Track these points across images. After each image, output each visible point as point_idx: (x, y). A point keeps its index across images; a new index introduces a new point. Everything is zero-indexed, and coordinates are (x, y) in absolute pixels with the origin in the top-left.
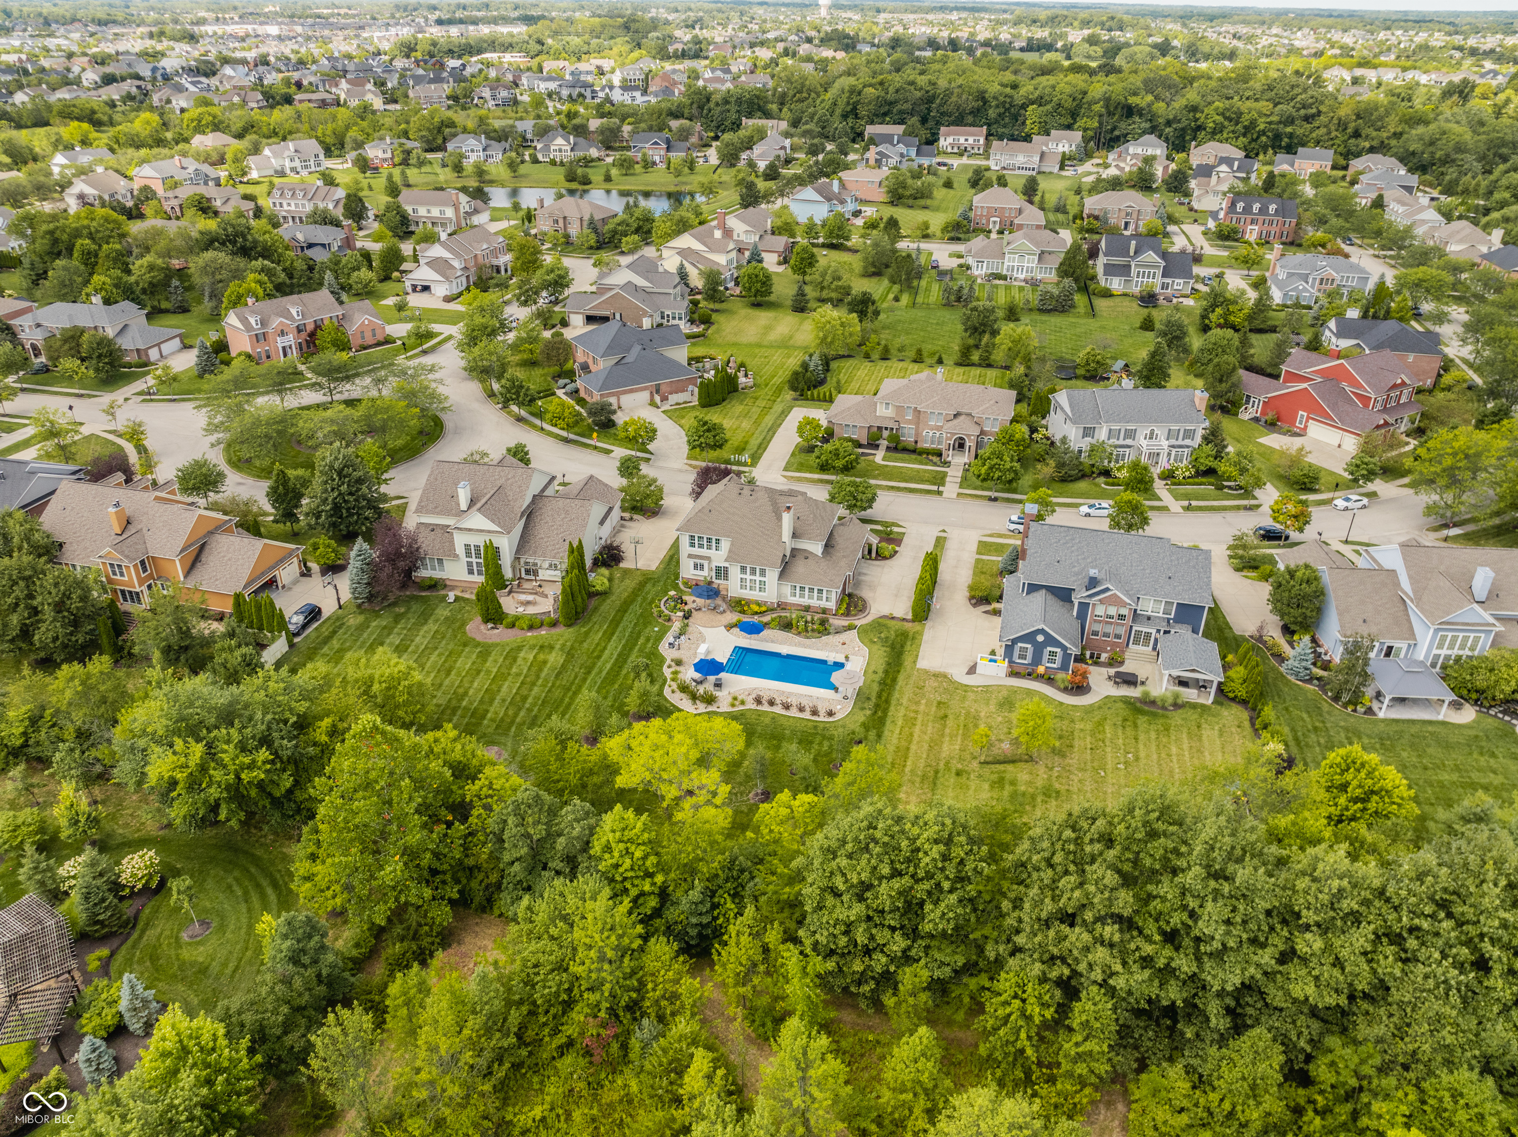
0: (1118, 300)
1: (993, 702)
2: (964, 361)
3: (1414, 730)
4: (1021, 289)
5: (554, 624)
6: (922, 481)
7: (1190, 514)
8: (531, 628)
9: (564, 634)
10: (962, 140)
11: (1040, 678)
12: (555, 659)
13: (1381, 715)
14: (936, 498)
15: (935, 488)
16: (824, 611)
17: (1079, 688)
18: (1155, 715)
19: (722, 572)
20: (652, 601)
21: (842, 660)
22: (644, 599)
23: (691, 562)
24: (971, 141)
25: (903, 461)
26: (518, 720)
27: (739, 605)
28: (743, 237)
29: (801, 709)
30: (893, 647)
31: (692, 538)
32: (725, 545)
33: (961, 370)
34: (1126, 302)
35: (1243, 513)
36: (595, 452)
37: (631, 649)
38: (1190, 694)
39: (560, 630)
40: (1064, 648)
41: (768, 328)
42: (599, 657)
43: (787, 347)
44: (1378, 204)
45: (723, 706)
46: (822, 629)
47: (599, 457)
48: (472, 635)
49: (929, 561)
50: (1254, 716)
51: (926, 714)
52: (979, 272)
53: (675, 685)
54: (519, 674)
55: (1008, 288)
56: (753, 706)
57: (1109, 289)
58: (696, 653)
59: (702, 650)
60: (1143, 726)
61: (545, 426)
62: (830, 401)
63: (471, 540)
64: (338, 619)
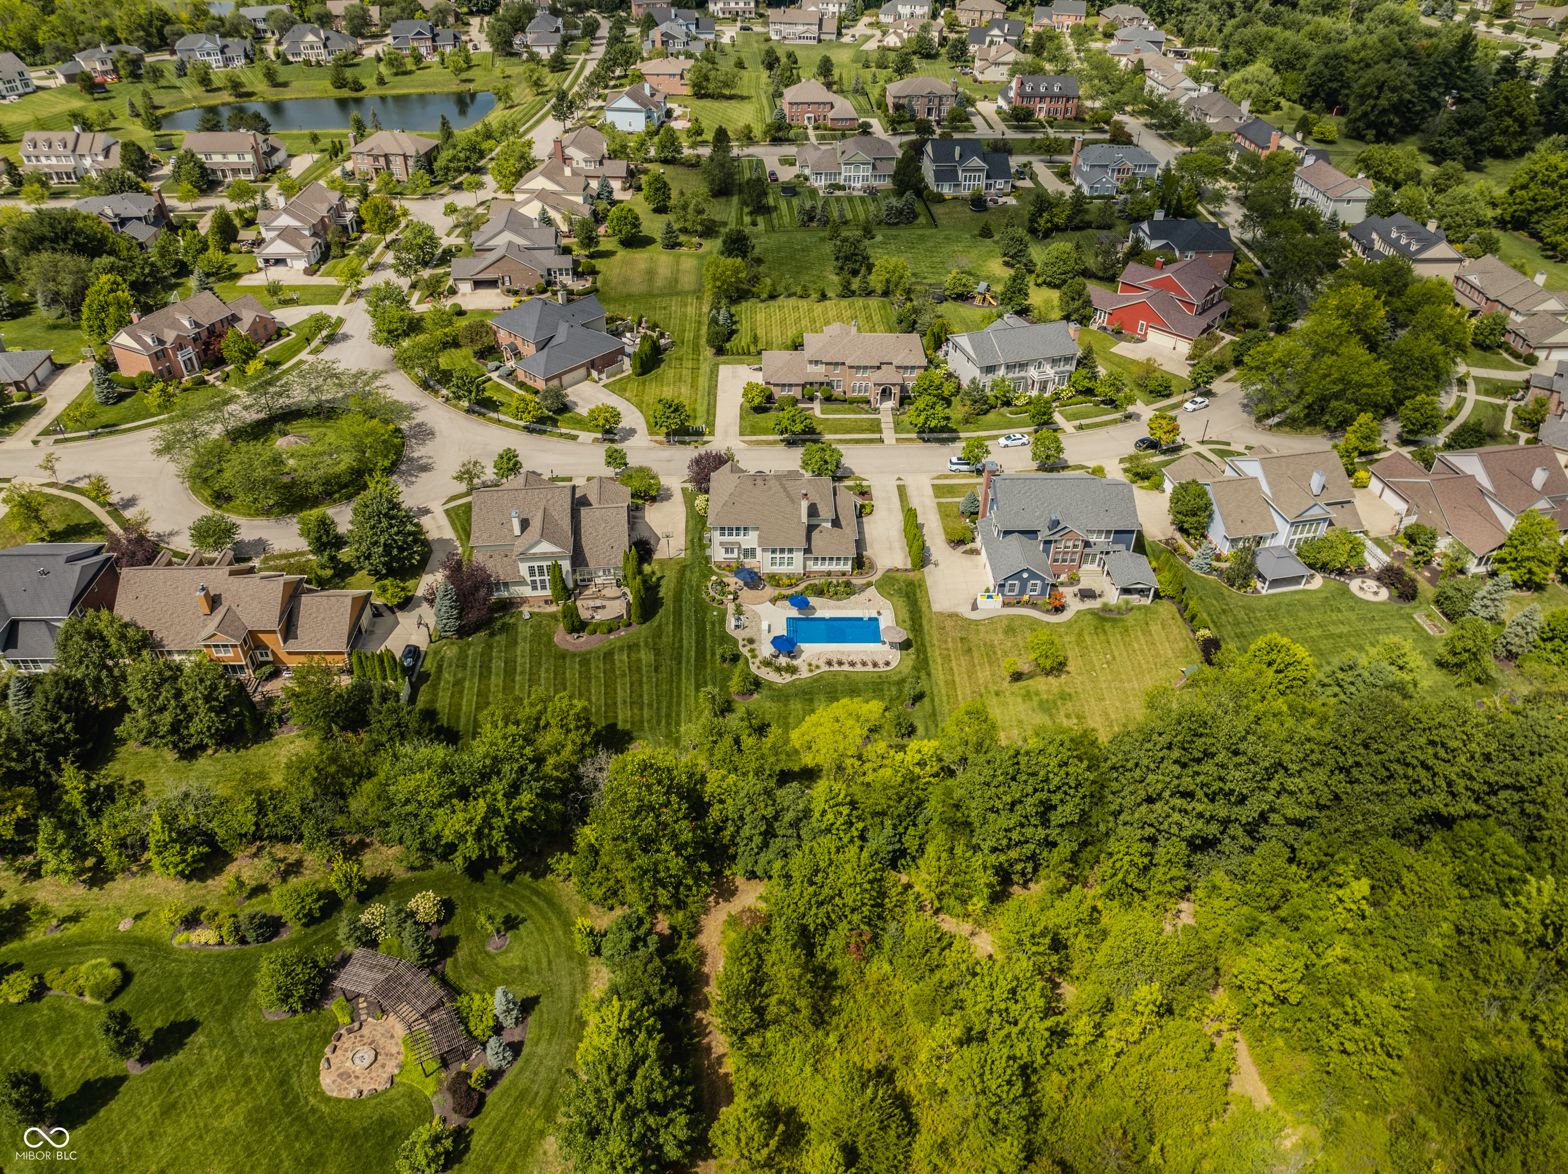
0: (951, 205)
1: (1000, 631)
2: (847, 293)
4: (862, 199)
5: (629, 624)
6: (862, 431)
7: (1081, 432)
8: (610, 631)
9: (641, 631)
10: (733, 4)
11: (1027, 604)
12: (646, 656)
13: (1264, 592)
14: (878, 446)
15: (877, 436)
16: (844, 574)
18: (1115, 620)
19: (750, 553)
20: (698, 589)
21: (875, 615)
22: (691, 587)
23: (723, 549)
24: (742, 4)
25: (839, 412)
26: (645, 716)
27: (775, 580)
28: (582, 164)
29: (864, 664)
30: (907, 596)
31: (722, 529)
32: (753, 532)
33: (844, 303)
34: (960, 207)
35: (1120, 425)
36: (562, 440)
37: (704, 636)
39: (635, 628)
40: (1043, 579)
42: (681, 647)
43: (678, 294)
44: (1140, 69)
45: (805, 674)
46: (849, 590)
47: (568, 445)
48: (564, 646)
49: (910, 515)
50: (1183, 608)
51: (956, 650)
52: (820, 183)
53: (757, 661)
54: (624, 675)
55: (850, 199)
56: (827, 668)
57: (941, 195)
58: (759, 630)
59: (765, 626)
60: (1110, 631)
61: (502, 417)
62: (750, 354)
63: (536, 562)
64: (436, 652)
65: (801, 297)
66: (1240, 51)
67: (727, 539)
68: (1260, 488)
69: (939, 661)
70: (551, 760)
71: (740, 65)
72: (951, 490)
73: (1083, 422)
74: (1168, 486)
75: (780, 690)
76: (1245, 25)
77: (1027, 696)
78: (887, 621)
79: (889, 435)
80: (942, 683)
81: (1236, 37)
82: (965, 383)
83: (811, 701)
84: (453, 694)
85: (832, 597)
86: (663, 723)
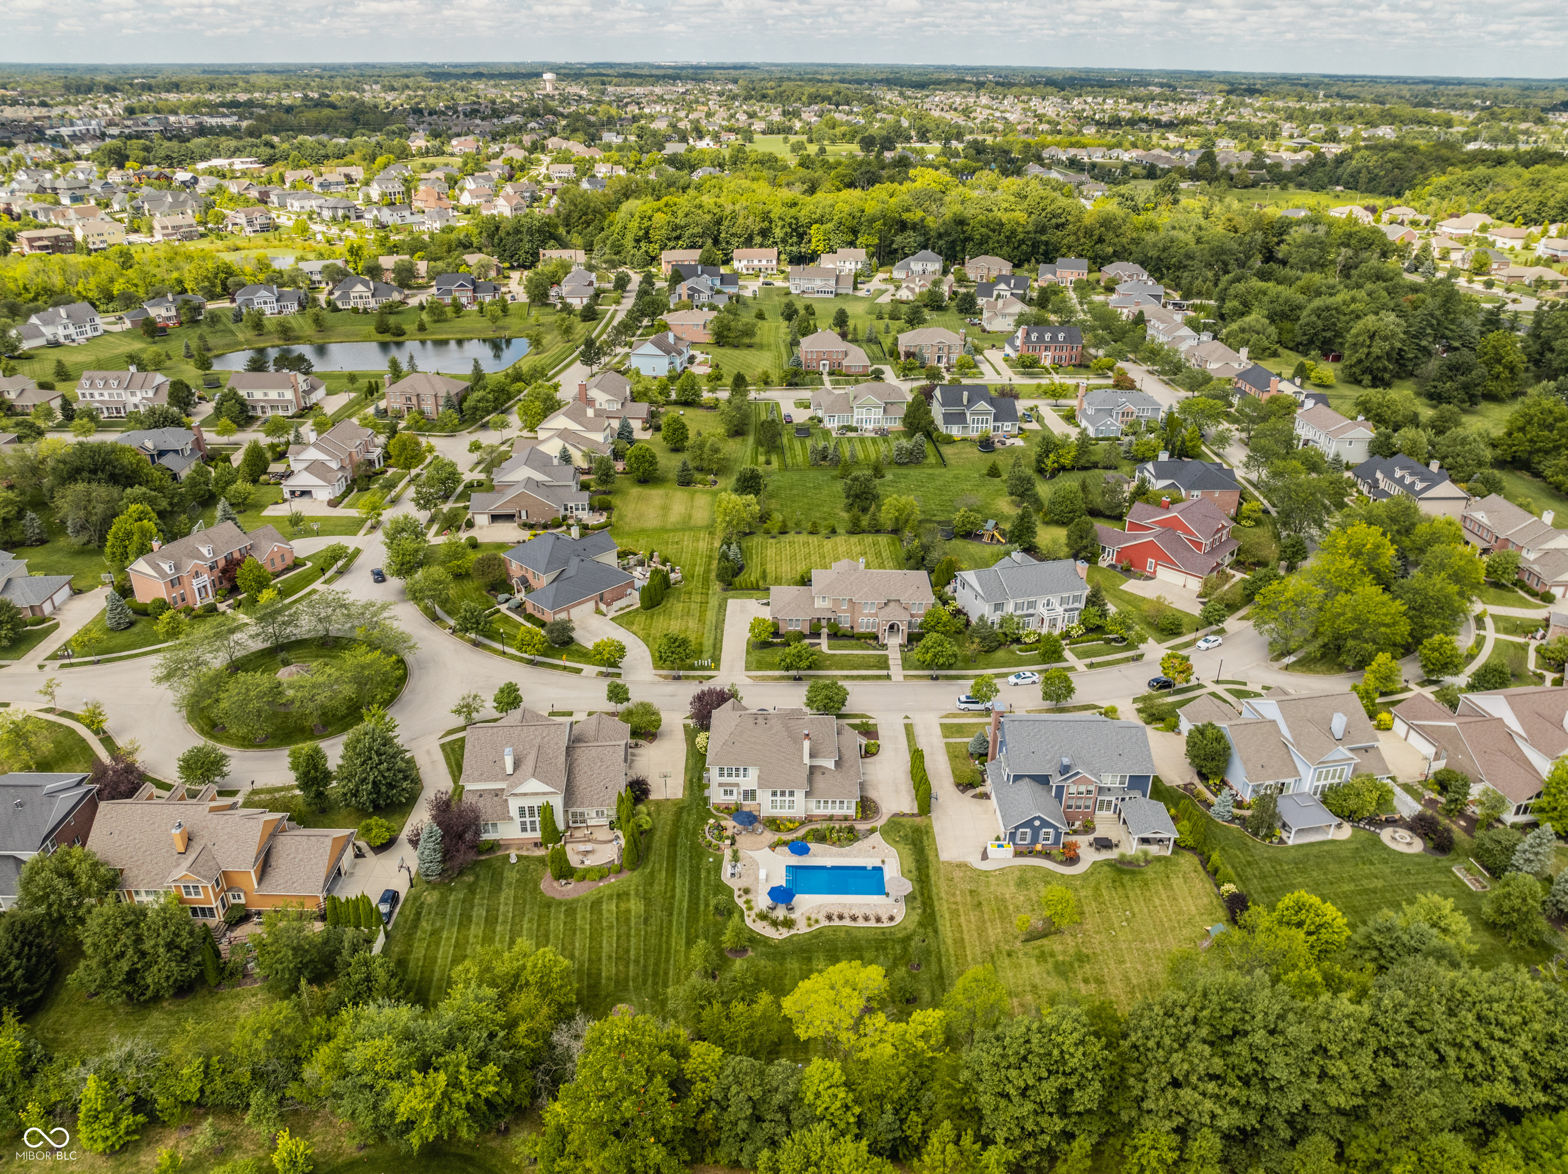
0: (960, 445)
1: (1011, 883)
2: (855, 529)
3: (1315, 850)
4: (874, 441)
5: (620, 870)
6: (869, 667)
7: (1093, 671)
8: (601, 878)
9: (631, 879)
10: (756, 262)
11: (1039, 854)
12: (635, 906)
13: (1290, 842)
14: (886, 682)
15: (884, 672)
16: (846, 818)
17: (1072, 860)
18: (1134, 873)
19: (750, 795)
20: (695, 833)
21: (879, 864)
22: (687, 830)
23: (722, 790)
24: (764, 262)
25: (846, 648)
26: (631, 974)
27: (774, 824)
28: (605, 406)
29: (866, 919)
30: (914, 843)
31: (721, 769)
32: (753, 773)
33: (854, 539)
34: (968, 448)
35: (1132, 664)
36: (565, 673)
37: (698, 885)
38: (1154, 850)
39: (626, 875)
40: (1056, 828)
41: (665, 509)
42: (673, 897)
43: (691, 529)
44: (1140, 320)
45: (802, 928)
46: (851, 836)
47: (572, 678)
48: (550, 894)
49: (917, 757)
50: (1205, 862)
51: (965, 904)
52: (831, 425)
53: (753, 914)
54: (611, 927)
55: (862, 440)
56: (827, 923)
57: (951, 436)
58: (757, 879)
59: (762, 874)
60: (1129, 885)
61: (507, 649)
62: (758, 589)
63: (526, 803)
64: (416, 899)
65: (811, 533)
66: (1236, 303)
67: (725, 779)
68: (1279, 732)
69: (947, 916)
70: (522, 1028)
71: (761, 316)
72: (959, 730)
73: (1094, 660)
74: (1185, 726)
75: (776, 947)
76: (1239, 280)
77: (1042, 957)
78: (892, 871)
79: (896, 670)
80: (950, 941)
81: (1231, 291)
82: (974, 620)
83: (809, 960)
84: (429, 946)
85: (834, 844)
86: (650, 982)
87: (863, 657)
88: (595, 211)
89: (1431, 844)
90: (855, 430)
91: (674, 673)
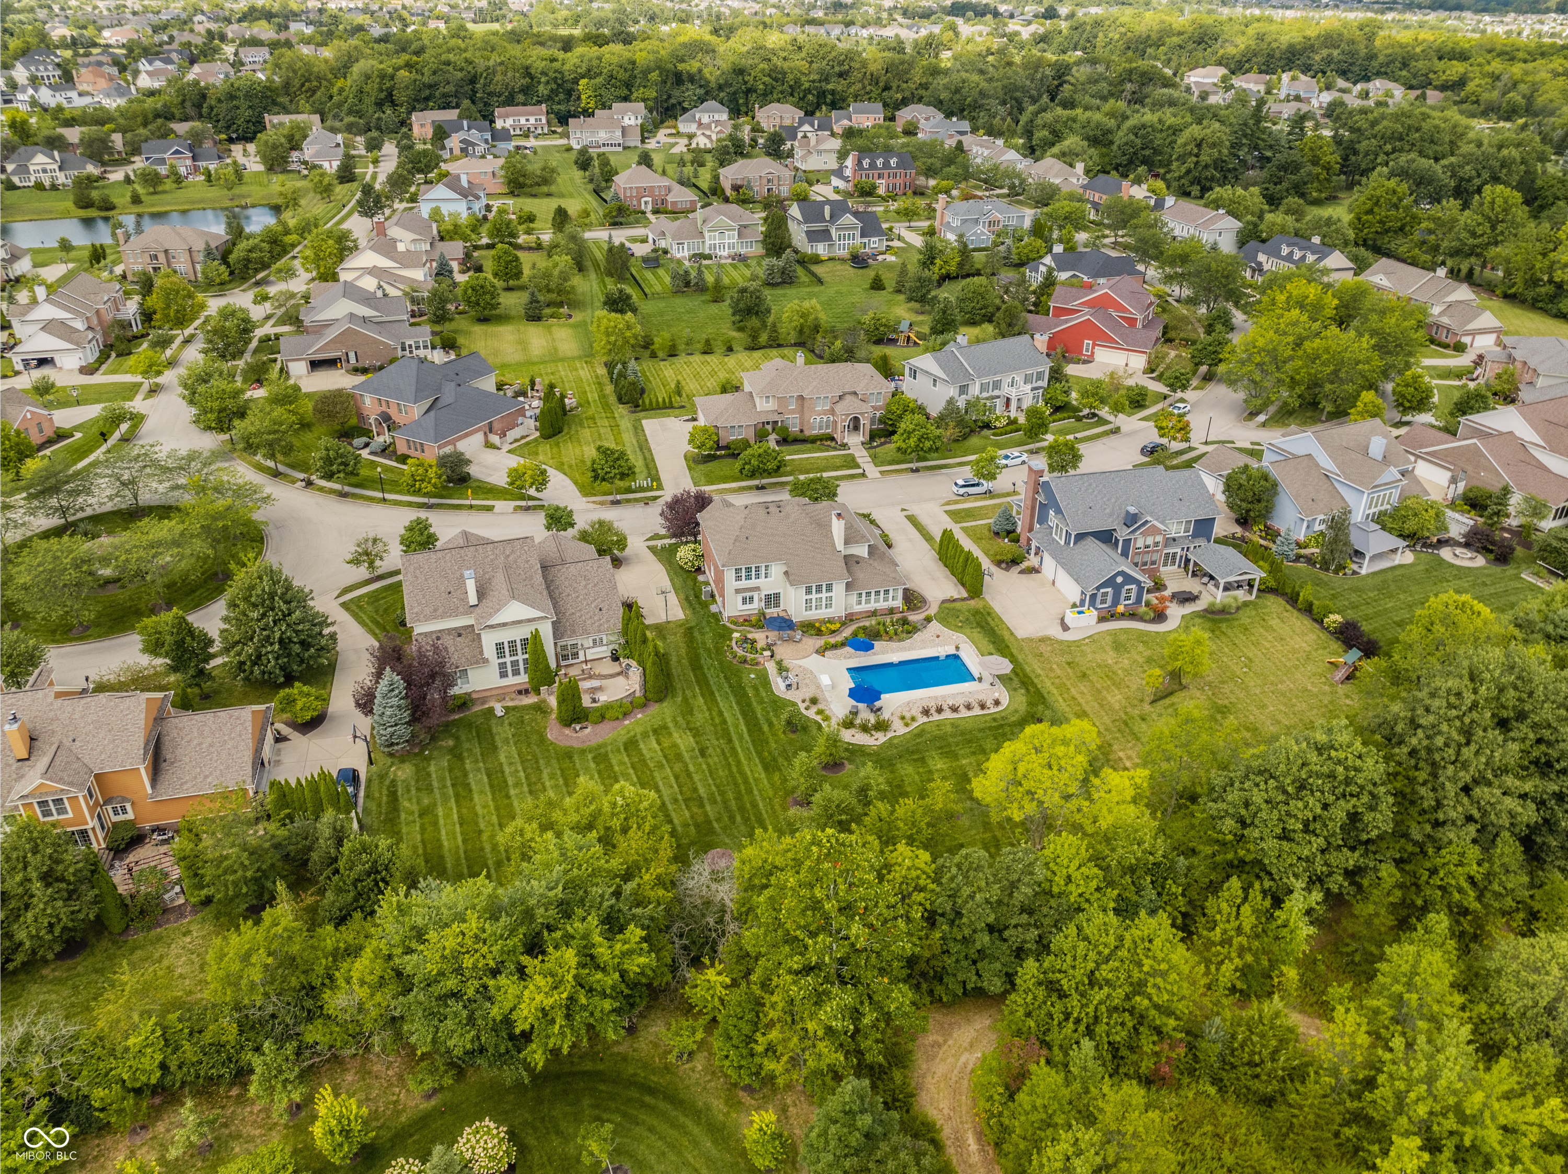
0: (830, 264)
1: (1108, 648)
2: (755, 345)
3: (1390, 576)
4: (734, 266)
5: (646, 703)
6: (838, 467)
8: (626, 715)
9: (664, 711)
10: (523, 121)
11: (1122, 616)
12: (682, 739)
13: (1363, 572)
14: (863, 481)
15: (858, 471)
16: (891, 611)
18: (1228, 620)
19: (773, 599)
20: (719, 651)
21: (951, 652)
22: (708, 651)
23: (739, 598)
24: (532, 121)
25: (803, 452)
26: (711, 814)
27: (812, 628)
30: (979, 625)
31: (738, 571)
32: (777, 570)
33: (756, 354)
34: (839, 266)
35: (1113, 437)
36: (474, 513)
37: (749, 705)
38: (1239, 595)
39: (655, 709)
40: (1139, 584)
41: (523, 344)
42: (724, 722)
44: (960, 150)
45: (899, 729)
46: (907, 629)
47: (484, 516)
48: (564, 743)
49: (949, 537)
50: (1293, 600)
51: (1068, 677)
52: (681, 253)
53: (833, 723)
54: (661, 767)
55: (721, 267)
56: (925, 719)
57: (818, 256)
58: (823, 684)
59: (826, 680)
60: (1229, 632)
61: (387, 496)
62: (671, 407)
63: (505, 636)
64: (382, 777)
65: (705, 353)
67: (744, 583)
68: (1317, 464)
69: (1055, 691)
72: (969, 514)
75: (876, 754)
78: (970, 656)
79: (869, 468)
83: (923, 760)
84: (423, 829)
85: (891, 639)
86: (738, 818)
87: (826, 458)
88: (319, 78)
89: (1492, 556)
90: (709, 257)
91: (610, 498)
